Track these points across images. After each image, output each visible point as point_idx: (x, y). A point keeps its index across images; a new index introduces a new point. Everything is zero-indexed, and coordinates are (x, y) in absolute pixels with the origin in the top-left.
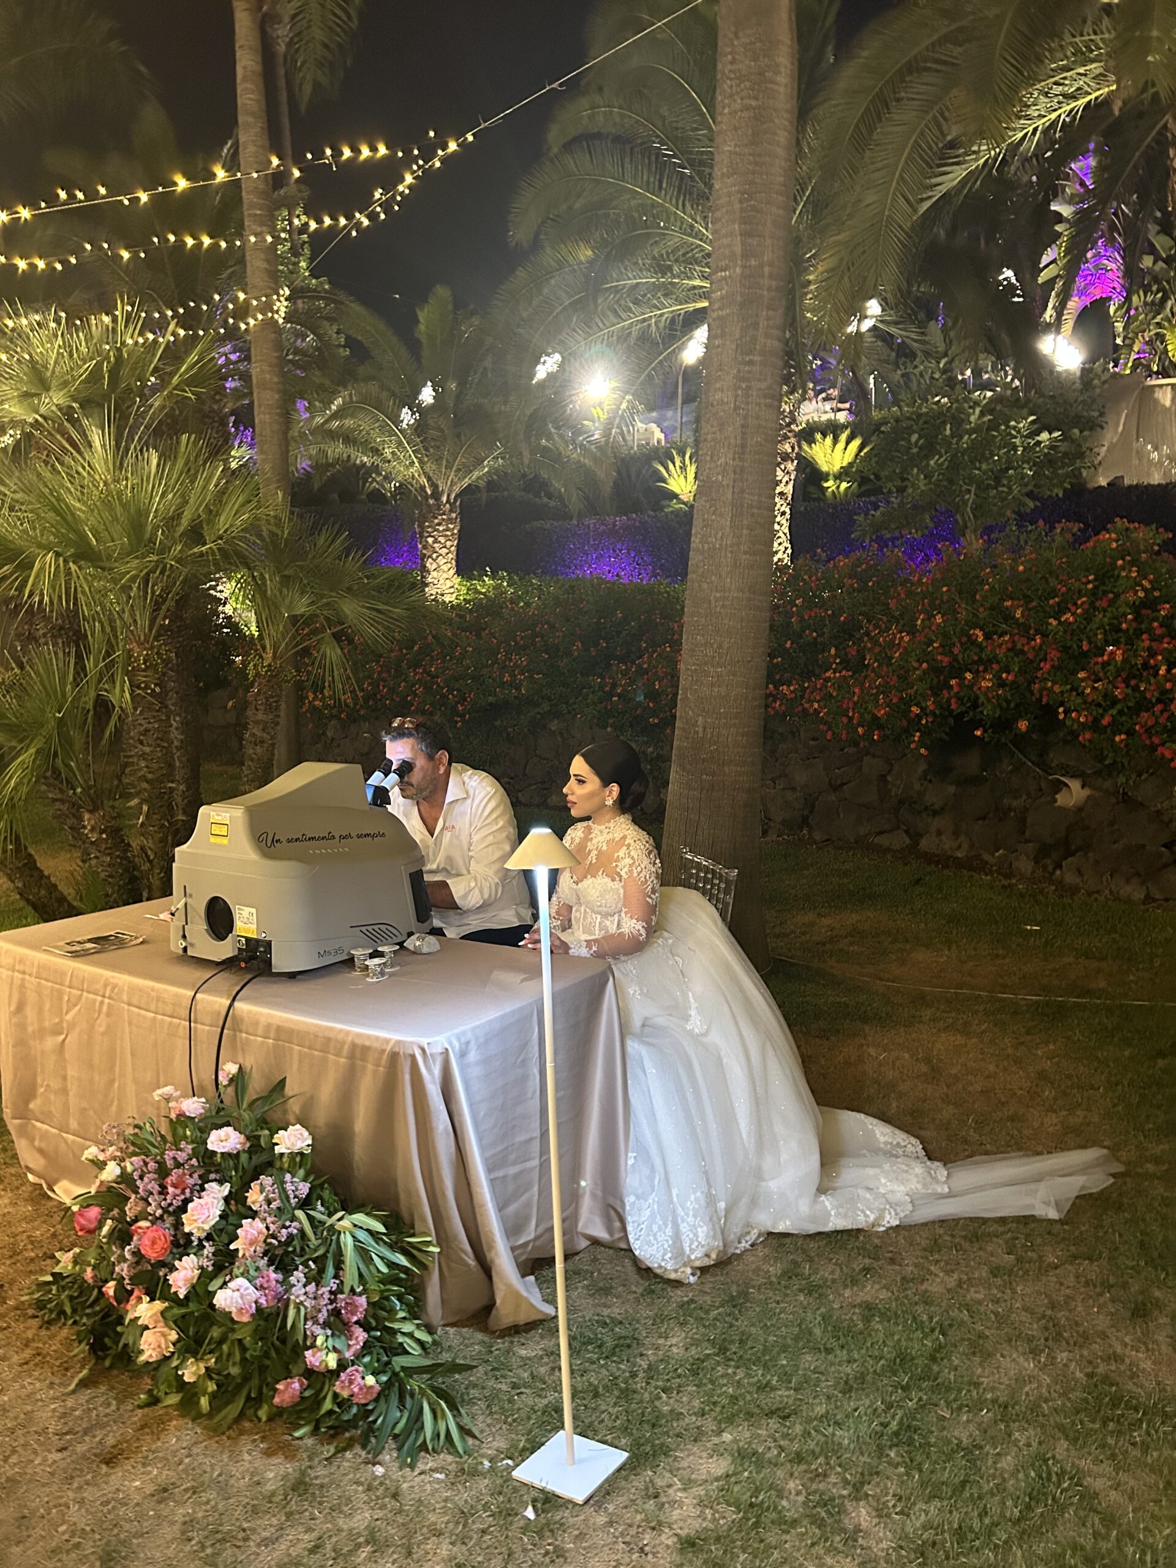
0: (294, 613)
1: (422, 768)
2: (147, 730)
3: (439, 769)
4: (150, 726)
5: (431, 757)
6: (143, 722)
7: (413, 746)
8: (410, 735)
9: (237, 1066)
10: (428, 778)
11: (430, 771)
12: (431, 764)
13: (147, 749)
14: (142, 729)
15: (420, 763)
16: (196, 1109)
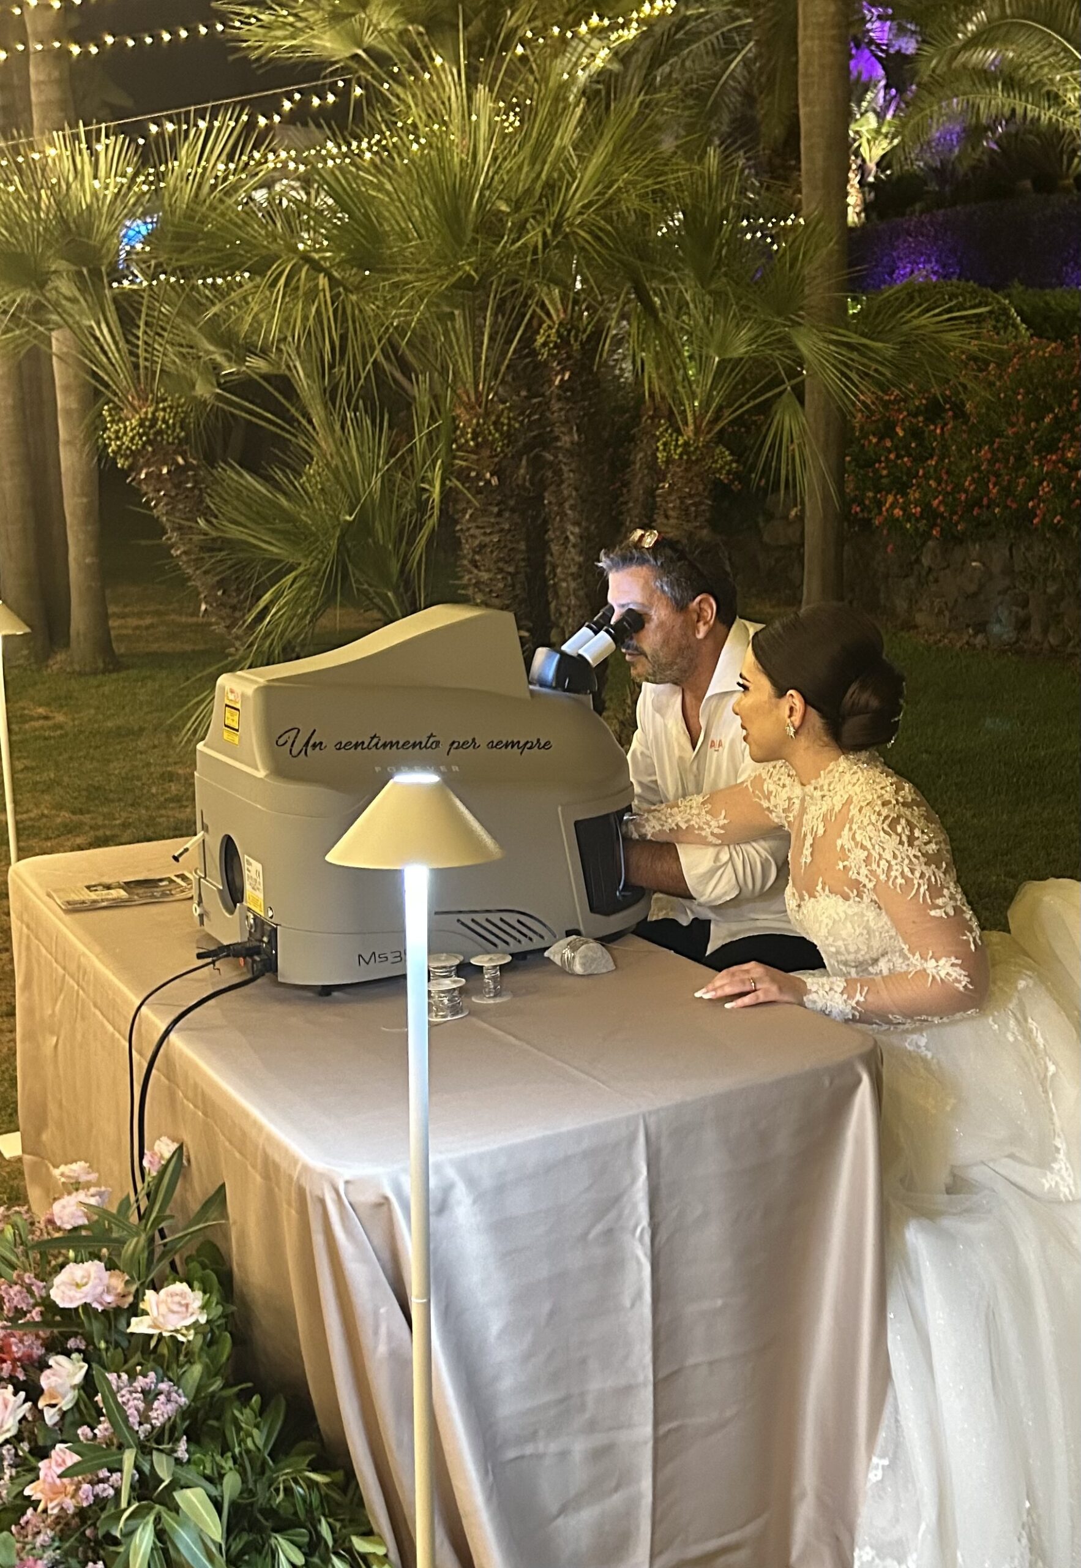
0: (728, 356)
1: (661, 624)
2: (482, 546)
3: (696, 629)
4: (487, 539)
5: (680, 606)
6: (477, 532)
7: (647, 582)
8: (642, 561)
9: (175, 1146)
10: (674, 644)
11: (677, 632)
12: (680, 619)
13: (485, 576)
14: (477, 542)
15: (659, 614)
16: (73, 1216)
